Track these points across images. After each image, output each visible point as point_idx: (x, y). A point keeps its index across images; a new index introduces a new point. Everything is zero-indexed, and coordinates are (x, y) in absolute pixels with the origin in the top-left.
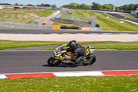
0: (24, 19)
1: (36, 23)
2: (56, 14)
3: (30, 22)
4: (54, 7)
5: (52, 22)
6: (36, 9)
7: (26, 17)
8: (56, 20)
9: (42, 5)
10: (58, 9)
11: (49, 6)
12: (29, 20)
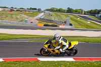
0: (17, 19)
1: (26, 21)
2: (41, 15)
3: (22, 21)
4: (39, 10)
5: (38, 21)
6: (26, 11)
7: (18, 17)
8: (41, 20)
9: (31, 9)
10: (42, 12)
11: (35, 9)
12: (21, 19)
